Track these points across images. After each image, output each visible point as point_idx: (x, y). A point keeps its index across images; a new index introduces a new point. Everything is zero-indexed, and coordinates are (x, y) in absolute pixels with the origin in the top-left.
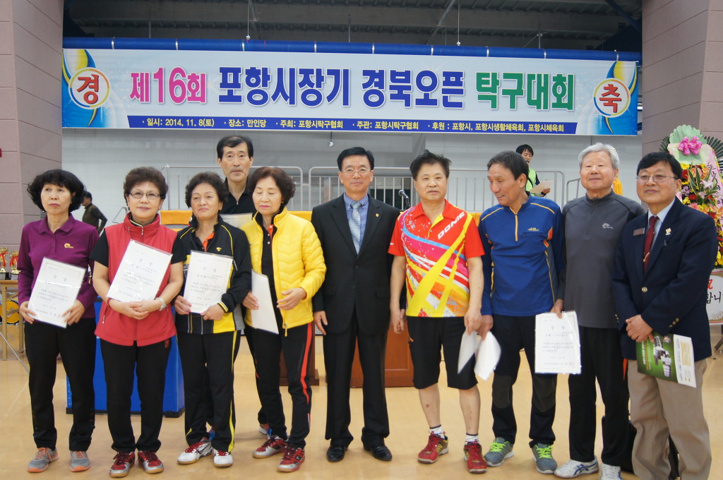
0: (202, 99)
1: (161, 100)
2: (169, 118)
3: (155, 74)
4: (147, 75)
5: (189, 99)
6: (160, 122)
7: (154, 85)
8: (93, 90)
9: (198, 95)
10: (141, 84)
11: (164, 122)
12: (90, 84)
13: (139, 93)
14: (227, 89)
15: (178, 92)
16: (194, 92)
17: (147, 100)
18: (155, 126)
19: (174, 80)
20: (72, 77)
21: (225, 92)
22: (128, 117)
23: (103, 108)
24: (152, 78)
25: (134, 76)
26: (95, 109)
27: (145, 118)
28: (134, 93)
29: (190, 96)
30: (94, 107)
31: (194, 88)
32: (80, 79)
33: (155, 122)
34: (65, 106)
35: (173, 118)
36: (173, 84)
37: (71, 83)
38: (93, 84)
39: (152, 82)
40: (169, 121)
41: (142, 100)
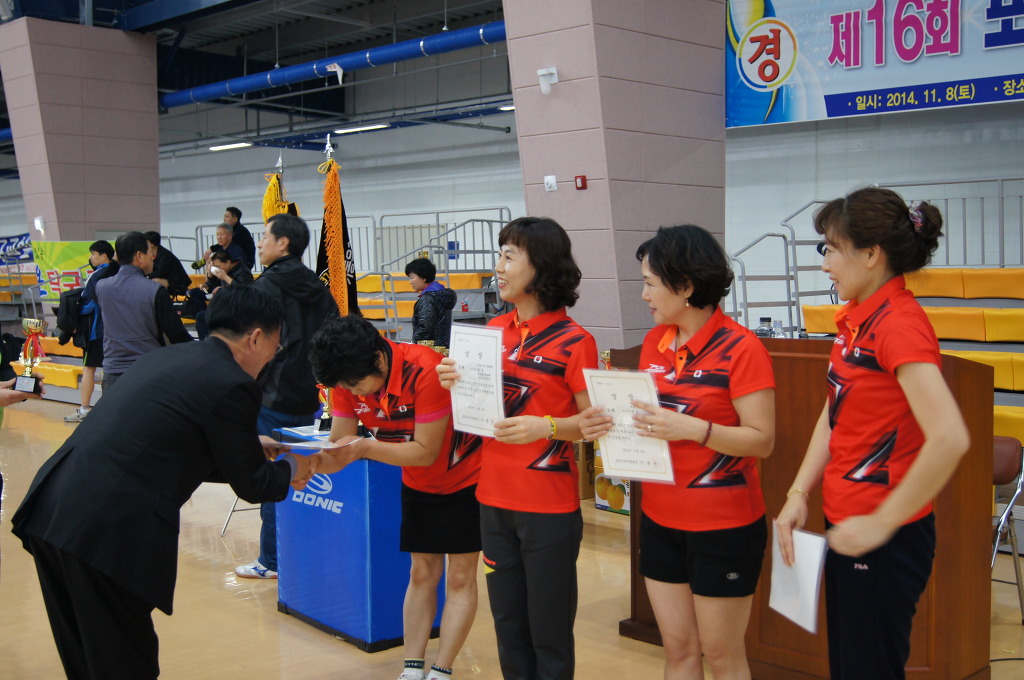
0: (953, 47)
1: (879, 59)
2: (893, 91)
3: (870, 12)
4: (857, 15)
5: (930, 50)
6: (878, 101)
7: (868, 33)
8: (771, 57)
9: (946, 39)
10: (846, 35)
11: (885, 101)
12: (768, 47)
13: (844, 51)
14: (1000, 19)
15: (910, 41)
16: (937, 35)
17: (856, 63)
18: (870, 109)
19: (903, 17)
20: (741, 39)
21: (996, 27)
22: (825, 97)
23: (787, 86)
24: (864, 20)
25: (836, 20)
26: (775, 89)
27: (852, 96)
28: (836, 52)
29: (931, 43)
30: (772, 87)
31: (937, 27)
32: (753, 40)
33: (870, 102)
34: (732, 91)
35: (900, 90)
36: (900, 26)
37: (741, 50)
38: (771, 47)
39: (865, 28)
40: (893, 98)
41: (848, 64)
